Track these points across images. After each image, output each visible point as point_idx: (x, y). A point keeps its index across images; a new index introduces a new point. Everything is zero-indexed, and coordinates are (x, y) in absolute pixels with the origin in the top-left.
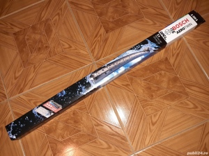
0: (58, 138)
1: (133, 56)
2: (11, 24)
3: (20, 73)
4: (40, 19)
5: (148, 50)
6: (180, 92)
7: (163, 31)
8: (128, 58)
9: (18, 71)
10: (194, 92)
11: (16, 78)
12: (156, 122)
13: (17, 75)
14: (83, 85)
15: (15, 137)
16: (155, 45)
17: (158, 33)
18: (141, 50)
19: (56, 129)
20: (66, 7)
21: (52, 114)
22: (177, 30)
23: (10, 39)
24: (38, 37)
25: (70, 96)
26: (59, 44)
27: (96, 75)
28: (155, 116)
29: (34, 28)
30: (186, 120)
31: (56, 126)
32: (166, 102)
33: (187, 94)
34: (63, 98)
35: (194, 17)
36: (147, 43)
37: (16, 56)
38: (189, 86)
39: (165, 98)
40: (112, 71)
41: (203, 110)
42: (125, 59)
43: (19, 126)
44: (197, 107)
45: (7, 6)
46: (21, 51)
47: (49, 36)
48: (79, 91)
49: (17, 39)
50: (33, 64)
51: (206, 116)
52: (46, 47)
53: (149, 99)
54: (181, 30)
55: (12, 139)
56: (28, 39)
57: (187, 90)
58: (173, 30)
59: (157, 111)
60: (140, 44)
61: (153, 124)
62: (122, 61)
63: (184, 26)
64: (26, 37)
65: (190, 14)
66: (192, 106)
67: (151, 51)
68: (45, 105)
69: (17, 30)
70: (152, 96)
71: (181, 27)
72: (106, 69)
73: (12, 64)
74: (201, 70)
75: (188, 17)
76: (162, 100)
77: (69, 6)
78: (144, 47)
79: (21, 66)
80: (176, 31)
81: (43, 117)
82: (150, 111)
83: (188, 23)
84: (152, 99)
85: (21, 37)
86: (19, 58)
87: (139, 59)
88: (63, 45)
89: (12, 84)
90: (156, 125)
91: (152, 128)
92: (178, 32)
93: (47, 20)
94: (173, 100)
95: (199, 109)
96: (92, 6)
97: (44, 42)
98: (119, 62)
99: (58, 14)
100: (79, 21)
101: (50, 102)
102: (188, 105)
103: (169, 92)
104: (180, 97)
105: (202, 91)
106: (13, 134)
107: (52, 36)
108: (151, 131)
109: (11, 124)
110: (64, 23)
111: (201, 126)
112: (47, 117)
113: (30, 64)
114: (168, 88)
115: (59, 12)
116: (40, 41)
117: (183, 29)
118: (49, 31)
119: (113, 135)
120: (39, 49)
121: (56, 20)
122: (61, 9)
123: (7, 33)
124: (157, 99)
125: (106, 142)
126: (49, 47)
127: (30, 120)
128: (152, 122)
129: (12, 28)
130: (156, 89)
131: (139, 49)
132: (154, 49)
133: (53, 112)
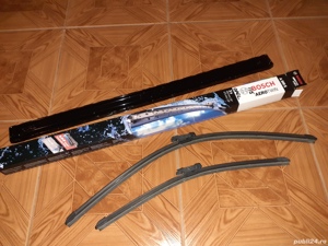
0: (89, 191)
1: (191, 107)
2: (93, 37)
3: (78, 94)
4: (129, 42)
5: (212, 106)
6: (280, 193)
7: (239, 88)
8: (183, 108)
9: (77, 91)
10: (298, 199)
11: (69, 98)
12: (230, 221)
13: (73, 94)
14: (115, 125)
16: (222, 102)
17: (231, 89)
18: (203, 103)
20: (165, 40)
22: (257, 91)
23: (85, 52)
24: (117, 61)
26: (141, 77)
27: (135, 117)
28: (232, 211)
29: (117, 50)
30: (274, 235)
32: (253, 197)
33: (287, 199)
35: (283, 82)
36: (213, 97)
38: (293, 188)
39: (255, 193)
40: (158, 118)
41: (304, 230)
42: (179, 109)
43: (13, 154)
46: (91, 70)
47: (132, 64)
48: (107, 132)
49: (92, 55)
50: (98, 88)
52: (123, 75)
53: (230, 185)
56: (105, 59)
57: (290, 193)
59: (237, 205)
60: (204, 96)
61: (226, 222)
62: (174, 110)
63: (266, 89)
64: (104, 56)
65: (279, 77)
66: (290, 218)
67: (216, 108)
68: (57, 137)
69: (96, 45)
70: (237, 183)
71: (263, 90)
72: (150, 114)
73: (74, 80)
74: (318, 173)
75: (275, 79)
76: (249, 194)
77: (170, 40)
78: (208, 101)
79: (83, 86)
80: (255, 92)
81: (49, 151)
82: (227, 202)
83: (273, 87)
84: (235, 186)
85: (97, 55)
86: (84, 76)
87: (197, 114)
89: (62, 103)
90: (228, 225)
91: (223, 226)
93: (137, 47)
95: (300, 226)
96: (198, 50)
97: (122, 69)
98: (170, 110)
99: (153, 44)
100: (175, 60)
102: (284, 214)
103: (263, 186)
104: (278, 199)
105: (312, 203)
107: (135, 66)
108: (219, 230)
109: (4, 148)
110: (157, 57)
112: (54, 152)
113: (94, 87)
114: (263, 181)
115: (156, 42)
116: (119, 67)
117: (266, 92)
118: (134, 59)
119: (164, 215)
120: (114, 75)
121: (148, 50)
122: (159, 40)
123: (83, 45)
124: (243, 190)
125: (150, 221)
126: (126, 77)
127: (30, 150)
128: (225, 217)
129: (92, 42)
130: (246, 176)
131: (201, 101)
132: (220, 106)
133: (64, 149)
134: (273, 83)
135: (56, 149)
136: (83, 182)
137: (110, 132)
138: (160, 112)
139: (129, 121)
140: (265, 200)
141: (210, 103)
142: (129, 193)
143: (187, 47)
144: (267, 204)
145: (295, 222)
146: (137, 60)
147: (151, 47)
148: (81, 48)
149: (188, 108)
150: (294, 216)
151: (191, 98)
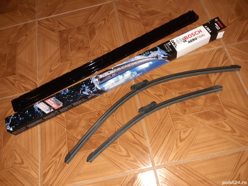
0: (77, 136)
1: (141, 61)
2: (59, 23)
3: (56, 67)
4: (86, 22)
5: (157, 57)
6: (219, 113)
7: (175, 40)
8: (135, 63)
9: (55, 65)
11: (50, 71)
12: (185, 139)
13: (53, 68)
14: (87, 85)
15: (11, 129)
16: (164, 52)
17: (169, 41)
18: (150, 56)
20: (113, 14)
23: (55, 36)
24: (80, 37)
26: (100, 46)
27: (101, 76)
28: (184, 132)
29: (79, 29)
32: (199, 120)
33: (225, 116)
34: (65, 96)
35: (208, 28)
36: (157, 50)
37: (56, 52)
38: (228, 107)
39: (200, 115)
40: (118, 74)
41: (241, 136)
42: (132, 64)
43: (18, 119)
44: (234, 132)
45: (59, 7)
46: (62, 48)
47: (91, 38)
48: (82, 91)
49: (61, 36)
50: (70, 61)
51: (245, 143)
52: (87, 47)
53: (180, 113)
54: (193, 40)
56: (71, 38)
57: (226, 111)
58: (185, 40)
59: (187, 127)
60: (149, 51)
61: (181, 140)
62: (129, 65)
63: (196, 36)
64: (70, 36)
65: (204, 26)
66: (229, 129)
67: (160, 58)
69: (63, 28)
70: (185, 111)
71: (193, 38)
72: (112, 72)
73: (51, 58)
75: (202, 28)
76: (195, 117)
77: (117, 14)
78: (153, 54)
79: (59, 61)
80: (188, 40)
81: (43, 112)
82: (180, 126)
83: (201, 34)
84: (184, 114)
85: (65, 36)
86: (58, 54)
88: (103, 48)
89: (46, 76)
90: (183, 142)
91: (180, 144)
92: (189, 42)
93: (93, 24)
94: (208, 119)
95: (238, 133)
96: (139, 17)
97: (85, 42)
98: (126, 66)
99: (105, 19)
100: (123, 28)
101: (52, 99)
102: (224, 127)
104: (217, 117)
107: (95, 38)
108: (177, 147)
109: (11, 116)
110: (109, 28)
111: (237, 153)
112: (47, 112)
113: (67, 60)
114: (205, 105)
115: (106, 17)
116: (82, 41)
117: (196, 39)
118: (92, 33)
119: (135, 143)
120: (79, 48)
121: (101, 24)
122: (109, 15)
123: (53, 30)
124: (190, 115)
125: (126, 149)
126: (89, 48)
127: (29, 114)
128: (180, 137)
129: (59, 27)
130: (191, 104)
131: (148, 55)
132: (163, 56)
133: (53, 109)
134: (200, 31)
135: (48, 110)
136: (72, 131)
137: (84, 90)
138: (119, 69)
139: (97, 80)
141: (155, 55)
142: (107, 132)
143: (130, 16)
144: (210, 122)
147: (103, 22)
148: (52, 33)
149: (138, 62)
150: (232, 128)
151: (140, 55)
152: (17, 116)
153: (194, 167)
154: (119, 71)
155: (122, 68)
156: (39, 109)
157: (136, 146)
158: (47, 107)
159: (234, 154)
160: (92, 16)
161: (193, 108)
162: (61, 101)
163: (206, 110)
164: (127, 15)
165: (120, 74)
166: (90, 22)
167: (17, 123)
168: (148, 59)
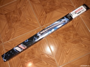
0: (25, 60)
1: (58, 24)
2: (4, 10)
4: (16, 8)
5: (65, 22)
6: (79, 40)
7: (71, 13)
8: (56, 25)
9: (7, 31)
10: (85, 40)
11: (6, 34)
13: (7, 33)
14: (36, 37)
15: (6, 60)
16: (68, 19)
17: (69, 14)
18: (62, 21)
19: (24, 57)
20: (28, 2)
21: (22, 50)
24: (15, 16)
25: (30, 42)
26: (25, 19)
27: (41, 32)
28: (68, 50)
29: (14, 12)
30: (81, 52)
31: (24, 55)
32: (72, 44)
33: (82, 41)
34: (27, 43)
35: (85, 7)
36: (64, 18)
38: (82, 37)
39: (72, 42)
41: (89, 48)
42: (54, 26)
43: (7, 55)
46: (8, 22)
47: (21, 15)
48: (34, 40)
49: (6, 17)
52: (20, 20)
53: (65, 43)
54: (79, 12)
55: (4, 61)
56: (11, 17)
57: (82, 39)
58: (76, 13)
59: (68, 48)
60: (61, 19)
61: (67, 54)
62: (53, 26)
65: (83, 5)
66: (84, 46)
68: (19, 46)
69: (6, 13)
70: (66, 42)
71: (79, 11)
72: (46, 30)
73: (4, 28)
74: (88, 30)
75: (82, 7)
76: (71, 44)
77: (30, 2)
78: (63, 20)
79: (8, 28)
80: (77, 13)
82: (65, 48)
83: (82, 9)
85: (8, 16)
86: (7, 25)
87: (61, 26)
88: (27, 19)
91: (67, 56)
92: (78, 14)
93: (20, 8)
95: (87, 47)
98: (52, 27)
99: (25, 5)
100: (34, 8)
101: (21, 45)
102: (82, 45)
104: (79, 42)
106: (5, 59)
107: (22, 15)
109: (4, 54)
110: (27, 9)
112: (20, 51)
113: (12, 28)
114: (73, 38)
115: (25, 4)
116: (17, 18)
117: (80, 12)
118: (20, 13)
119: (49, 59)
120: (16, 21)
121: (24, 8)
122: (26, 3)
123: (2, 14)
124: (69, 43)
125: (46, 62)
126: (21, 20)
127: (12, 53)
128: (66, 53)
129: (4, 12)
130: (68, 39)
131: (61, 21)
132: (67, 21)
133: (23, 49)
134: (82, 8)
135: (20, 50)
136: (22, 59)
138: (49, 28)
139: (40, 34)
140: (76, 44)
143: (36, 2)
145: (86, 47)
146: (22, 13)
147: (24, 7)
148: (2, 15)
149: (57, 24)
150: (85, 45)
151: (57, 21)
152: (7, 54)
153: (73, 63)
154: (49, 29)
155: (50, 28)
156: (16, 50)
157: (50, 60)
158: (20, 49)
159: (87, 55)
160: (18, 4)
161: (69, 40)
162: (26, 45)
163: (74, 40)
164: (34, 2)
165: (50, 31)
166: (18, 8)
167: (7, 57)
168: (61, 23)
